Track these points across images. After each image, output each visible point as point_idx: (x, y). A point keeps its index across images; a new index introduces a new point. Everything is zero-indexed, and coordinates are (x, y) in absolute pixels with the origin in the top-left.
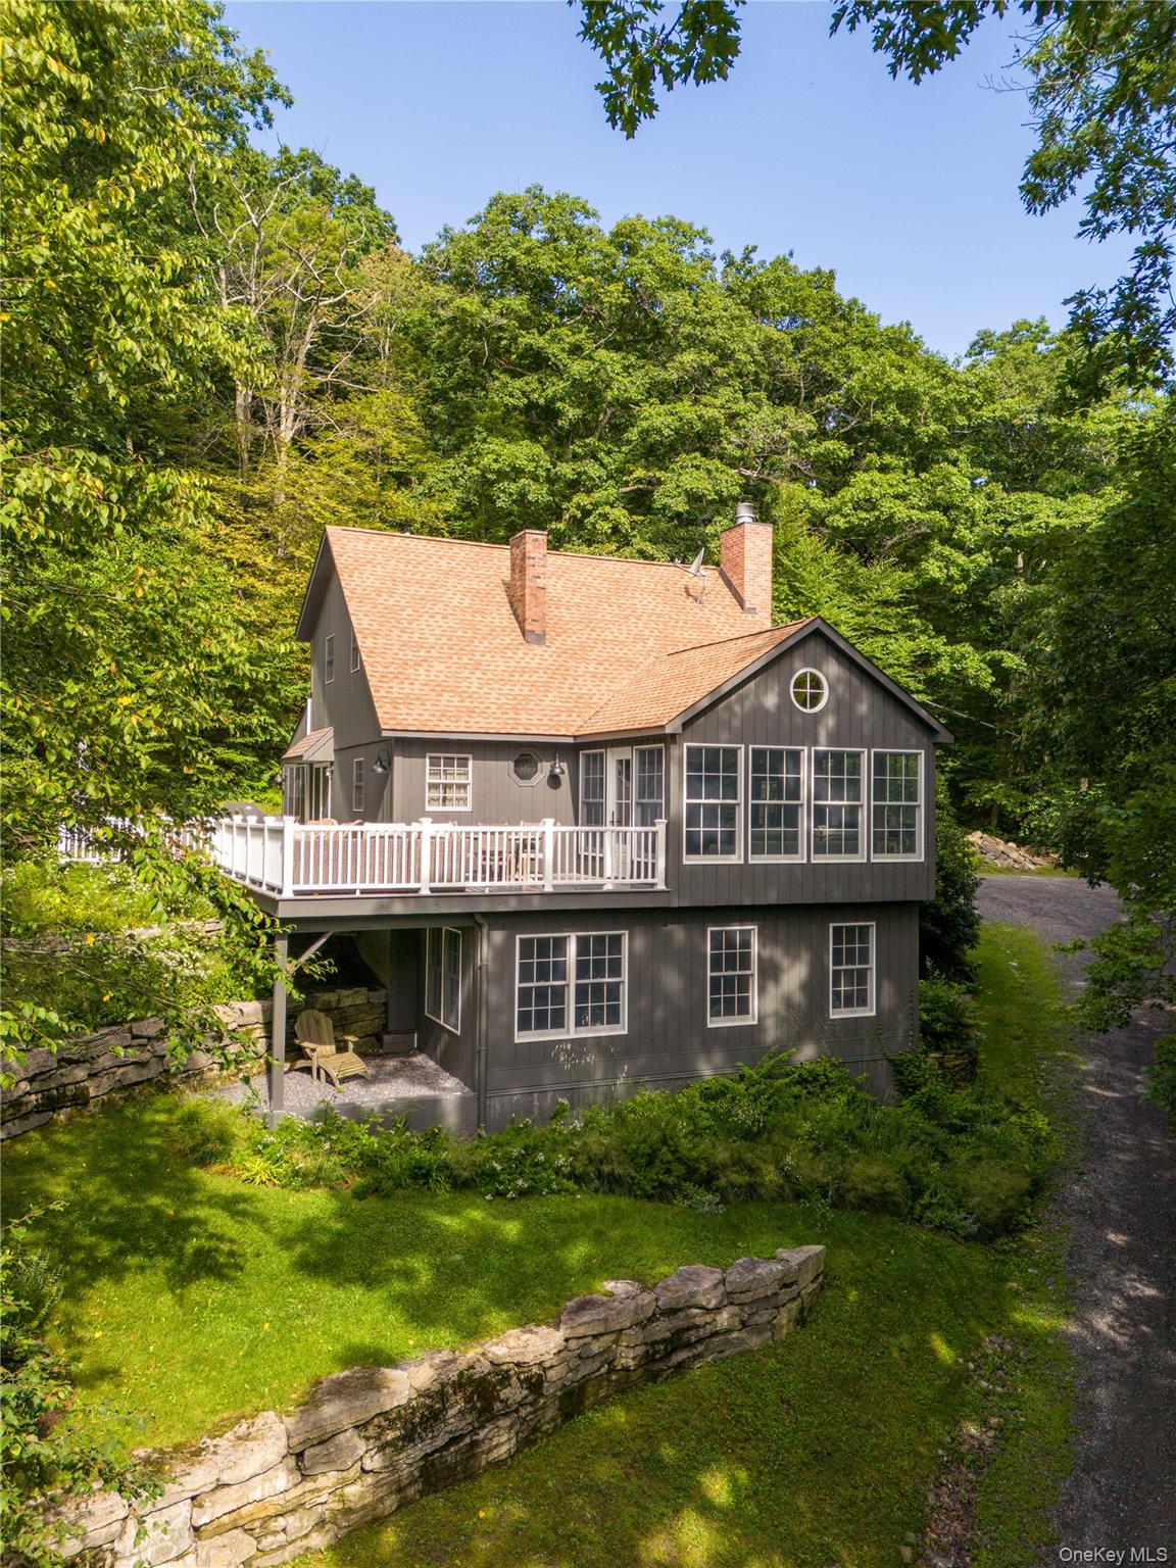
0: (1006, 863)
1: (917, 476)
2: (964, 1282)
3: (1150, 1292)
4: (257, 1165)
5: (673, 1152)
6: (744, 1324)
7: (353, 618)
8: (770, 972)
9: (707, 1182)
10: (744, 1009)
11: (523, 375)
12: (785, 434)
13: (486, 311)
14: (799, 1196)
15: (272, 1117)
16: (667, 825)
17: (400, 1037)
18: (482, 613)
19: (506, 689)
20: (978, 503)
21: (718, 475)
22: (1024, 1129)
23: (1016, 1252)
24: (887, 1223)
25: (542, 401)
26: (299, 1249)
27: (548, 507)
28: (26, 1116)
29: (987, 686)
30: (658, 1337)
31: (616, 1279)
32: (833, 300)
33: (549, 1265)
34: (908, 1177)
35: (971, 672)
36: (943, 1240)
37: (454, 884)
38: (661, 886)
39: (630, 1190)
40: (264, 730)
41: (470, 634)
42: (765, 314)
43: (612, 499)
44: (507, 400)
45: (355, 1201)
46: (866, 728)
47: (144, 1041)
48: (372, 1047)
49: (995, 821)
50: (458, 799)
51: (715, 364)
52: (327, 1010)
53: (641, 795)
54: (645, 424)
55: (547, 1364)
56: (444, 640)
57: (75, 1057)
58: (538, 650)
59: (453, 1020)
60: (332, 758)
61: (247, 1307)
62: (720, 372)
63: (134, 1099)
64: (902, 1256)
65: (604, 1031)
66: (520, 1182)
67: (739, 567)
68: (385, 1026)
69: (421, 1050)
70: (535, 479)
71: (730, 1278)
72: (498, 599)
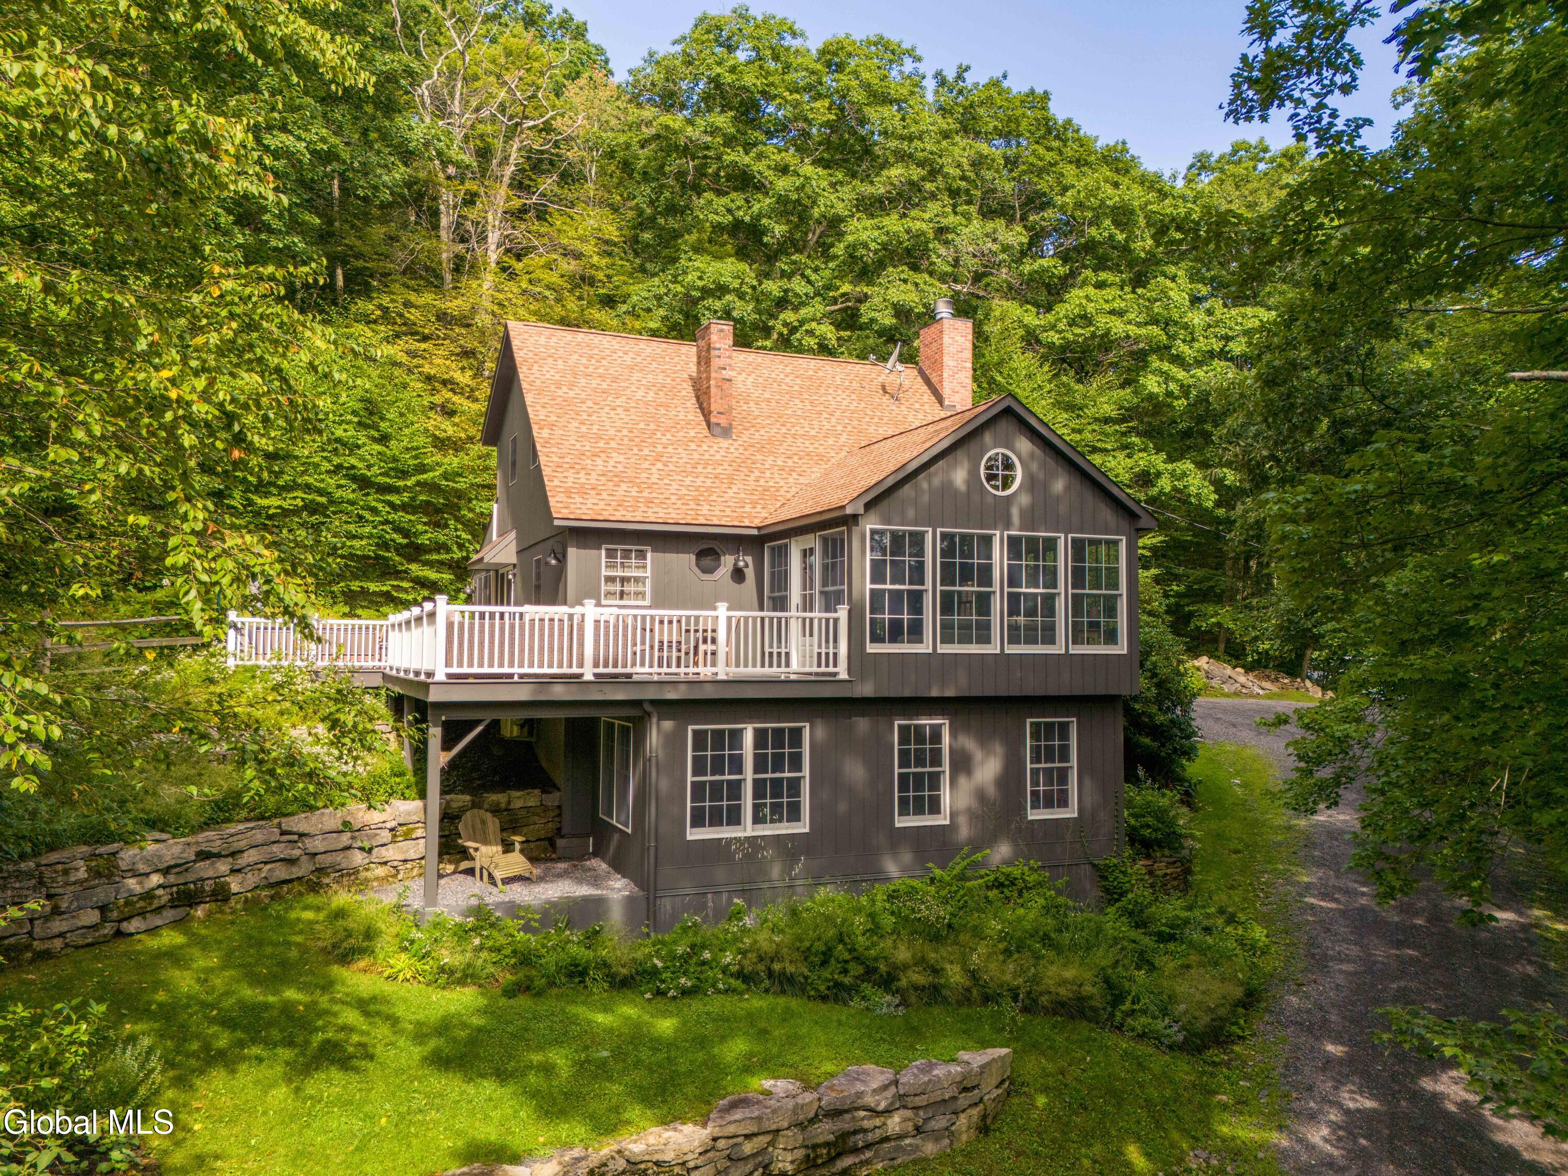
0: (1233, 689)
1: (1134, 292)
2: (1167, 1093)
3: (1369, 1104)
4: (402, 962)
5: (850, 951)
6: (918, 1130)
7: (530, 410)
8: (962, 764)
9: (887, 982)
10: (935, 808)
11: (727, 193)
12: (995, 247)
13: (690, 129)
14: (986, 999)
15: (423, 914)
16: (850, 612)
17: (575, 841)
18: (667, 406)
19: (688, 481)
20: (1197, 318)
21: (926, 288)
22: (1241, 942)
23: (1227, 1064)
24: (1084, 1029)
25: (747, 219)
26: (433, 1043)
27: (755, 326)
28: (159, 909)
29: (1210, 504)
30: (821, 1140)
31: (776, 1078)
32: (1047, 120)
33: (705, 1063)
34: (1107, 980)
35: (1193, 490)
36: (1144, 1049)
37: (620, 670)
38: (844, 675)
39: (803, 991)
40: (461, 547)
41: (652, 426)
42: (977, 134)
43: (819, 315)
44: (711, 217)
45: (504, 1000)
46: (1063, 509)
47: (296, 837)
48: (545, 850)
49: (1222, 646)
50: (637, 594)
51: (923, 179)
52: (495, 810)
53: (825, 583)
54: (850, 238)
55: (691, 1164)
56: (625, 432)
57: (215, 851)
58: (724, 443)
59: (623, 818)
60: (513, 559)
61: (366, 1102)
62: (929, 186)
63: (281, 898)
64: (1098, 1064)
65: (785, 829)
66: (683, 981)
67: (938, 364)
68: (559, 829)
69: (595, 854)
70: (741, 296)
71: (903, 1080)
72: (684, 393)
